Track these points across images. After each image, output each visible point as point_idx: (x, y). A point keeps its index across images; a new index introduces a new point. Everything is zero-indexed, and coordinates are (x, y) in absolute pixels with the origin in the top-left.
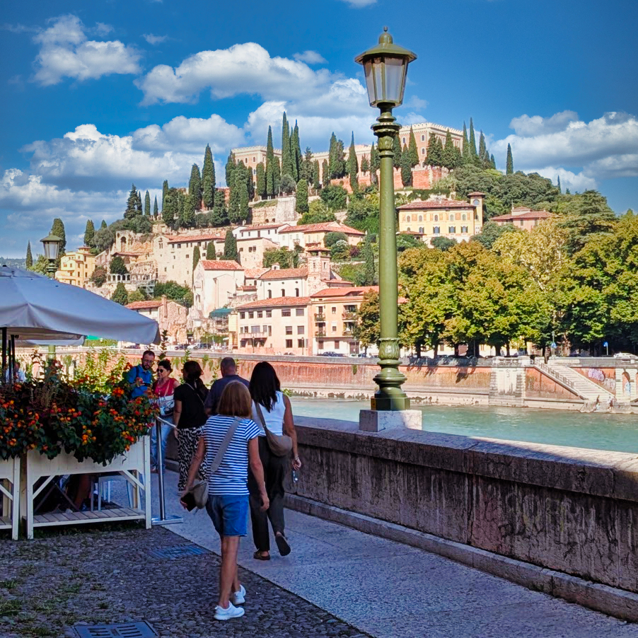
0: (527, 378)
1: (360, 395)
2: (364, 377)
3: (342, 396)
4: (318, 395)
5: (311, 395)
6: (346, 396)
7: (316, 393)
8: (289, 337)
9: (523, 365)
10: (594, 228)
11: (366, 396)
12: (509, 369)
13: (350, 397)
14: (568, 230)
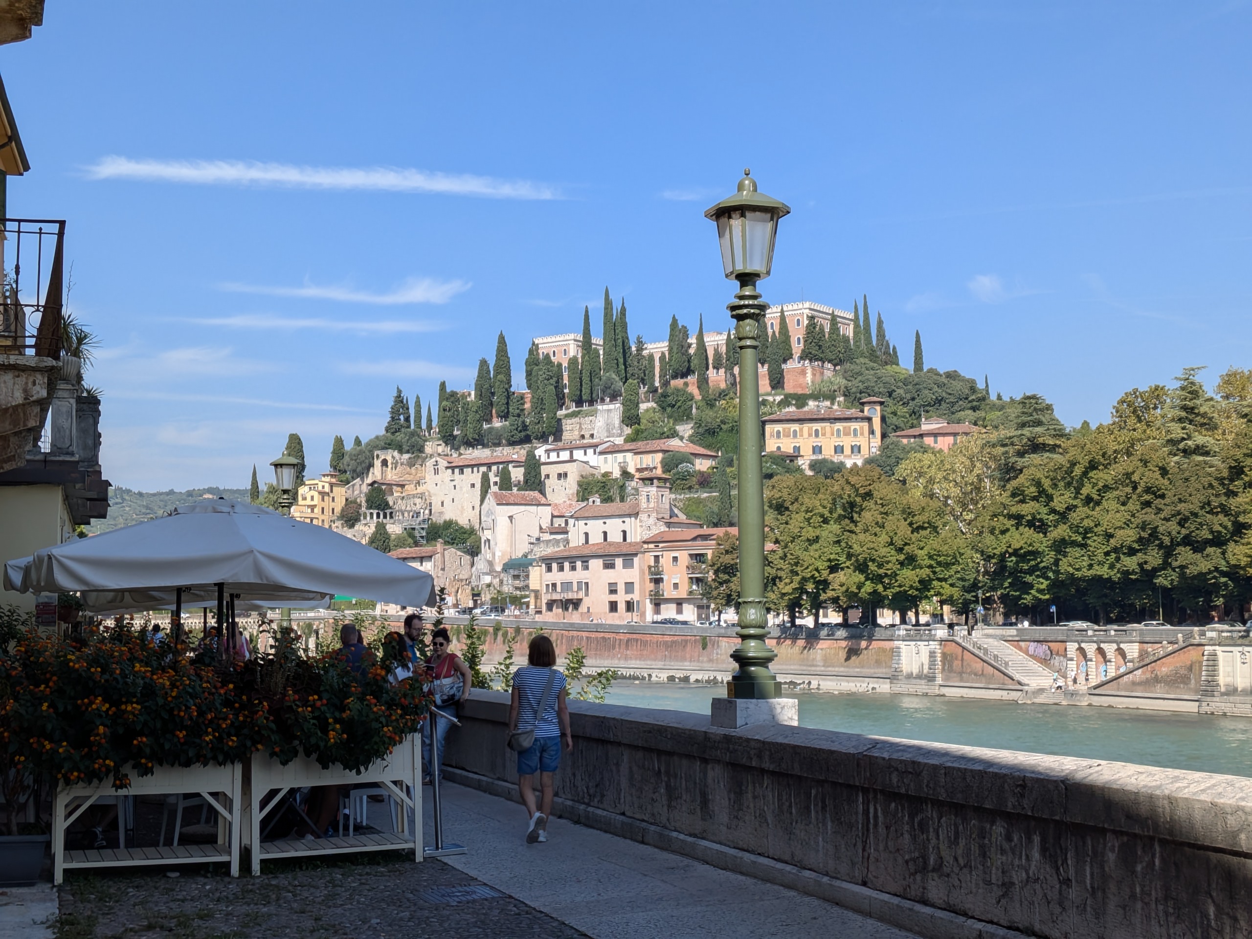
0: (944, 655)
1: (712, 678)
2: (717, 654)
3: (686, 679)
4: (654, 679)
5: (643, 678)
6: (692, 679)
7: (650, 676)
8: (613, 598)
9: (938, 637)
10: (1035, 447)
11: (720, 680)
12: (919, 643)
13: (697, 681)
14: (1000, 450)
